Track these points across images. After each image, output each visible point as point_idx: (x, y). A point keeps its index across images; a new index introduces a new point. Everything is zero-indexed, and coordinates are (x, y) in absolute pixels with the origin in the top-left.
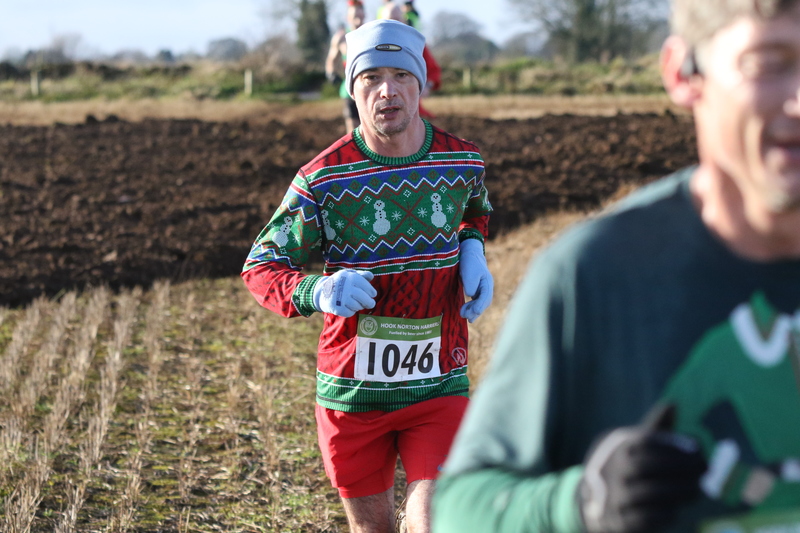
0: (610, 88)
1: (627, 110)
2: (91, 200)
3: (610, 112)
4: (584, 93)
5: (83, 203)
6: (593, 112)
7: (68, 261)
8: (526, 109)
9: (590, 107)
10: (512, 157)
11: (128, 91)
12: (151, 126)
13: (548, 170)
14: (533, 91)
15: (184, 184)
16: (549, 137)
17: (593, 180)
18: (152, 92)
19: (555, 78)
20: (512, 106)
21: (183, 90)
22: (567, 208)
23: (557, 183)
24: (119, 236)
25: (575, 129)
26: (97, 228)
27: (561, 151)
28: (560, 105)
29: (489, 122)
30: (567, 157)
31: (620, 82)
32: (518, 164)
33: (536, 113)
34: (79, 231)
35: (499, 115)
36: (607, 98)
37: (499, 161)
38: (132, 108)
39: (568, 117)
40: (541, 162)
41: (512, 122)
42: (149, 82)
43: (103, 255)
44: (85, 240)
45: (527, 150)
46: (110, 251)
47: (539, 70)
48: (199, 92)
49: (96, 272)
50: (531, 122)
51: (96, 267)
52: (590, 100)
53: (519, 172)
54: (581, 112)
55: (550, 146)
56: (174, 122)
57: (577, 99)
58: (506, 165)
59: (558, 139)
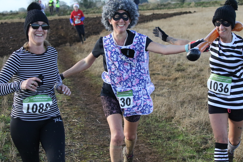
0: (94, 13)
1: (98, 16)
2: (5, 38)
3: (95, 17)
5: (4, 39)
7: (3, 50)
9: (91, 16)
11: (7, 18)
12: (13, 24)
15: (22, 34)
17: (97, 29)
18: (12, 18)
21: (17, 17)
22: (94, 34)
23: (91, 30)
24: (12, 44)
26: (7, 43)
31: (96, 12)
34: (4, 44)
36: (94, 14)
38: (9, 21)
42: (11, 16)
43: (9, 48)
44: (6, 46)
46: (11, 47)
48: (20, 17)
49: (9, 52)
51: (9, 51)
56: (17, 23)
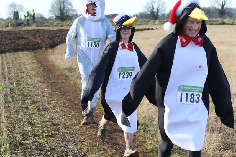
0: (68, 25)
4: (64, 26)
6: (66, 29)
8: (55, 28)
10: (55, 35)
13: (61, 37)
14: (56, 26)
16: (60, 32)
19: (59, 24)
20: (53, 28)
25: (64, 31)
27: (63, 34)
28: (61, 28)
29: (50, 30)
30: (64, 35)
32: (56, 36)
33: (57, 29)
35: (51, 29)
37: (53, 36)
39: (62, 29)
40: (60, 36)
41: (54, 30)
45: (57, 34)
47: (57, 23)
50: (56, 30)
52: (65, 27)
53: (57, 38)
54: (64, 29)
55: (61, 34)
57: (63, 27)
58: (54, 37)
59: (62, 33)
